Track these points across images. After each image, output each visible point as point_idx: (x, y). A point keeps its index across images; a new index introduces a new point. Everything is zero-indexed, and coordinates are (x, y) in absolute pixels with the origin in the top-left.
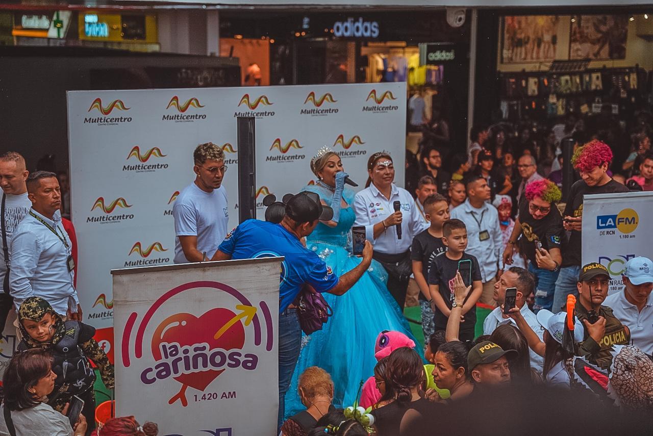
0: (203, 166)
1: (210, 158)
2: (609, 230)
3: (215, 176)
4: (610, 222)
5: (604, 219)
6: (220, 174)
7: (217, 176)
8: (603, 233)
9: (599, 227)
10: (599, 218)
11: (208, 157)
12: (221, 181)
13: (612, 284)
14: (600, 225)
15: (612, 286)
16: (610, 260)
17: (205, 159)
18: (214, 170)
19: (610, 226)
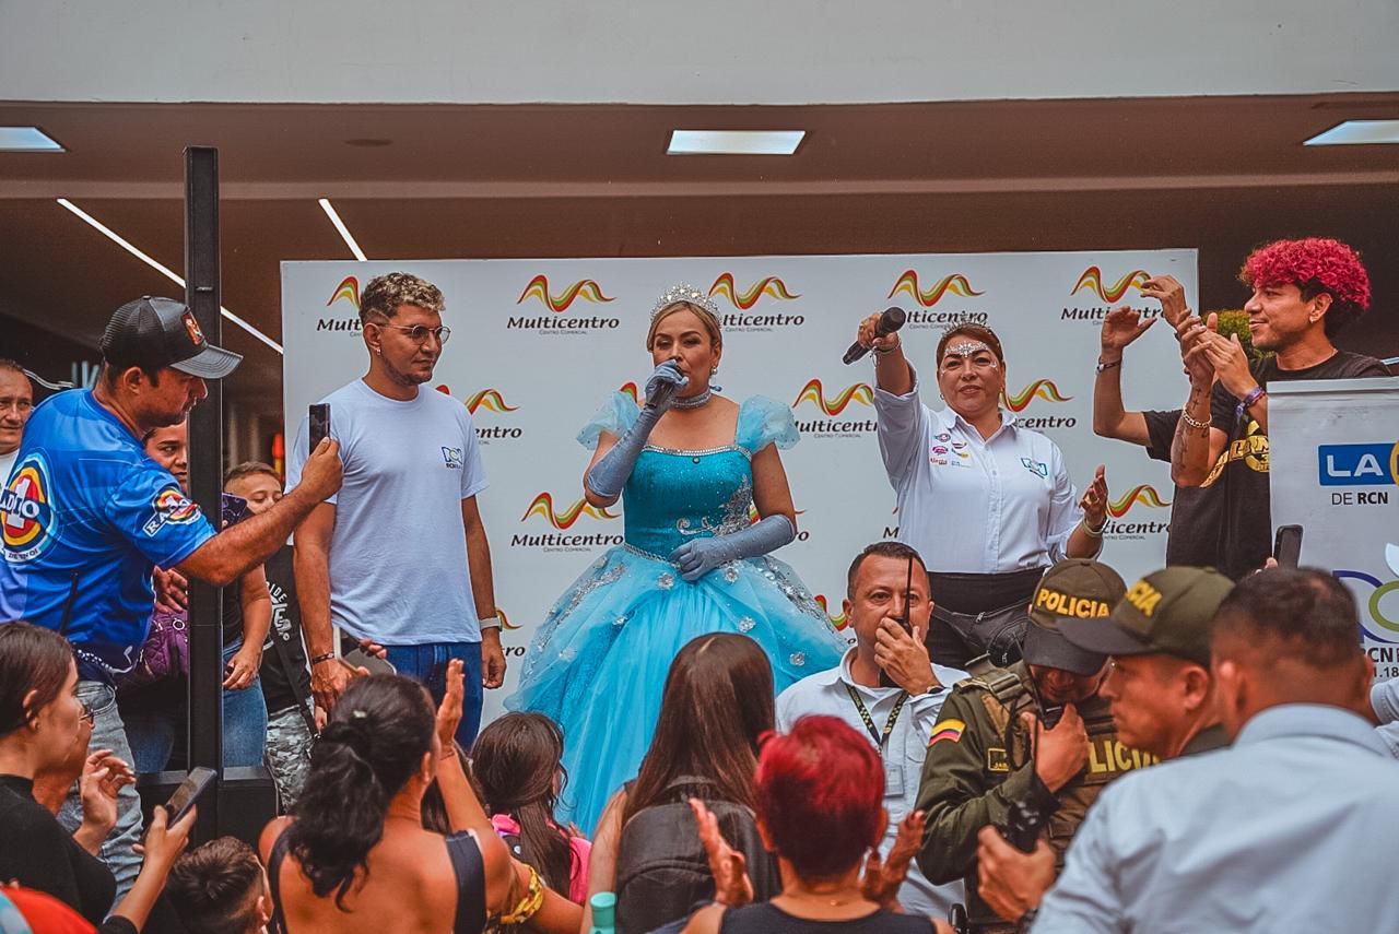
0: (391, 321)
1: (412, 299)
2: (1367, 489)
3: (420, 348)
4: (1368, 464)
5: (1346, 455)
6: (433, 344)
7: (426, 348)
8: (1345, 499)
9: (1326, 480)
10: (1324, 451)
11: (406, 298)
12: (435, 363)
13: (1390, 659)
14: (1332, 472)
15: (1391, 665)
16: (1376, 583)
17: (395, 305)
18: (419, 332)
19: (1369, 479)
